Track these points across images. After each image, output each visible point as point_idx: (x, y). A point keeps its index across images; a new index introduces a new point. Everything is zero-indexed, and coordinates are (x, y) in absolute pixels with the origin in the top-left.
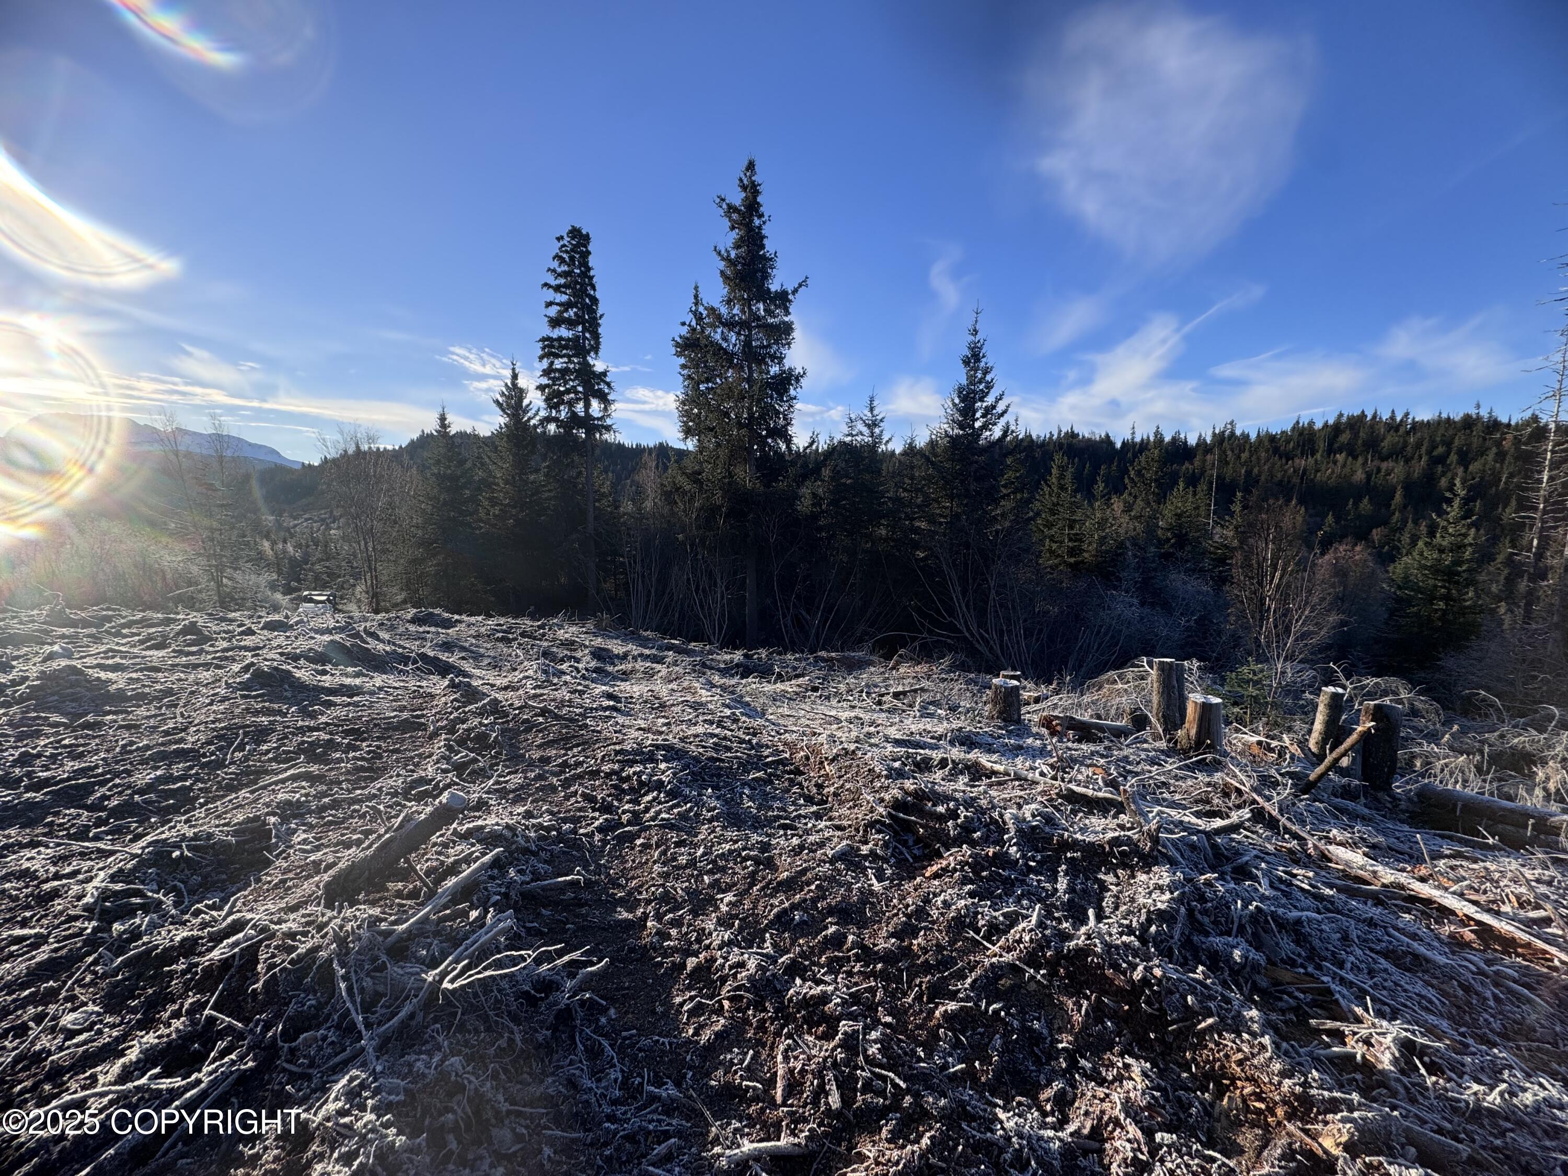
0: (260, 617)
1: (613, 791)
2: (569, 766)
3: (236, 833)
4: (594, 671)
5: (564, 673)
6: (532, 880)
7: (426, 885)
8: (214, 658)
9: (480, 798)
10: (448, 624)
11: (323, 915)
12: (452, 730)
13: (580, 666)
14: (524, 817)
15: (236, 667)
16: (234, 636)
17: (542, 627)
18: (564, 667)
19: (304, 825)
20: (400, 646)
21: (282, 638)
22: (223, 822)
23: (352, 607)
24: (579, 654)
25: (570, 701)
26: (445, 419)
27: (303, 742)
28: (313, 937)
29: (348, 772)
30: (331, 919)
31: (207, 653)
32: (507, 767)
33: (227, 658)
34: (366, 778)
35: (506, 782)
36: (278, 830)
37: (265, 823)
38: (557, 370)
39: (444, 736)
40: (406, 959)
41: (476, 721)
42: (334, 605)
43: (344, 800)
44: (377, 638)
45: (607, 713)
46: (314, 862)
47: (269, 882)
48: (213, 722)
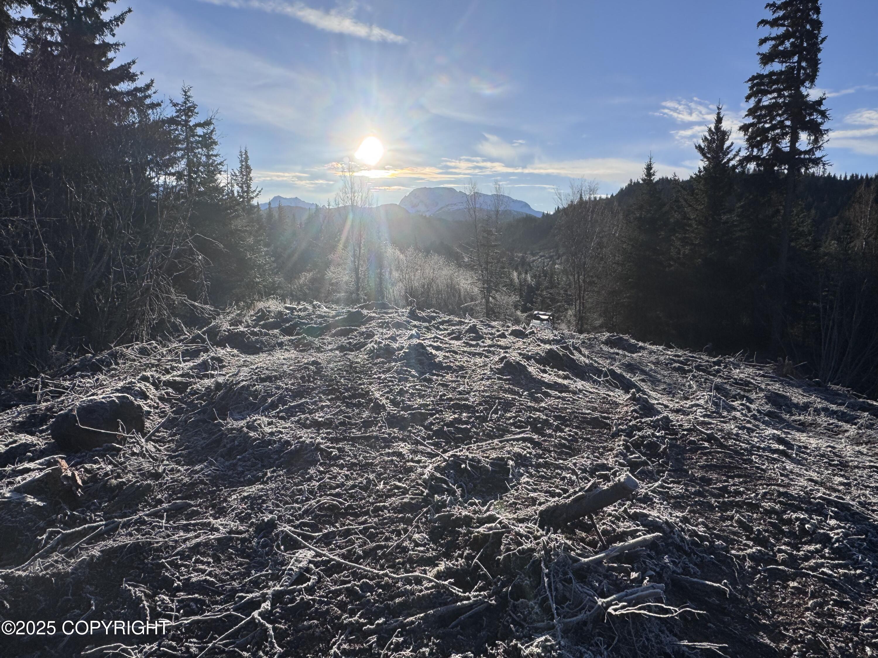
0: (508, 327)
1: (771, 528)
2: (729, 492)
3: (492, 464)
4: (766, 415)
5: (735, 409)
6: (682, 574)
7: (601, 540)
8: (484, 351)
9: (647, 494)
10: (633, 349)
11: (538, 531)
12: (630, 435)
13: (752, 406)
14: (681, 521)
15: (497, 358)
16: (495, 337)
17: (718, 363)
18: (736, 404)
19: (528, 472)
20: (596, 362)
21: (521, 343)
22: (485, 455)
23: (563, 326)
24: (753, 396)
25: (737, 435)
26: (651, 168)
27: (530, 417)
28: (531, 542)
29: (555, 446)
30: (542, 535)
31: (480, 346)
32: (671, 477)
33: (489, 352)
34: (567, 454)
35: (670, 488)
36: (513, 470)
37: (506, 464)
38: (764, 107)
39: (623, 437)
40: (584, 583)
41: (649, 432)
42: (553, 322)
43: (552, 464)
44: (580, 352)
45: (775, 456)
46: (532, 497)
47: (508, 501)
48: (483, 392)
